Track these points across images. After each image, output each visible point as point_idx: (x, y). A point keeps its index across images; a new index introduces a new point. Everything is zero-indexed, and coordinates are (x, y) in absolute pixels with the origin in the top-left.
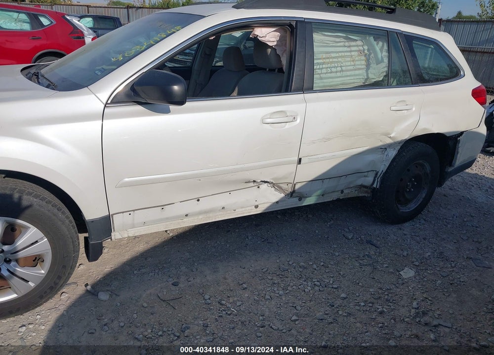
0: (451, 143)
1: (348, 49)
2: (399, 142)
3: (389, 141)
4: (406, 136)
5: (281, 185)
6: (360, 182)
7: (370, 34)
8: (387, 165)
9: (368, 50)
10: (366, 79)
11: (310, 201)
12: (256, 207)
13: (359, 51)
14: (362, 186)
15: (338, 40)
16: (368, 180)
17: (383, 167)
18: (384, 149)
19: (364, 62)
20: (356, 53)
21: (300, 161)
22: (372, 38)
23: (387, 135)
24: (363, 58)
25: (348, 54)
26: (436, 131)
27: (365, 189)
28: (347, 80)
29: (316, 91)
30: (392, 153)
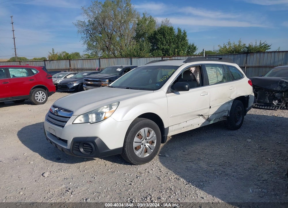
0: (246, 99)
1: (211, 72)
2: (233, 100)
3: (230, 100)
4: (235, 98)
5: (205, 116)
6: (224, 115)
7: (217, 66)
8: (231, 108)
9: (216, 71)
10: (218, 81)
11: (212, 122)
12: (199, 125)
13: (214, 72)
14: (225, 116)
15: (209, 69)
16: (226, 114)
17: (230, 109)
18: (229, 102)
19: (216, 75)
20: (213, 73)
21: (210, 107)
22: (218, 68)
23: (229, 97)
24: (215, 74)
25: (212, 73)
26: (243, 95)
27: (225, 118)
28: (214, 81)
29: (210, 85)
30: (231, 104)
